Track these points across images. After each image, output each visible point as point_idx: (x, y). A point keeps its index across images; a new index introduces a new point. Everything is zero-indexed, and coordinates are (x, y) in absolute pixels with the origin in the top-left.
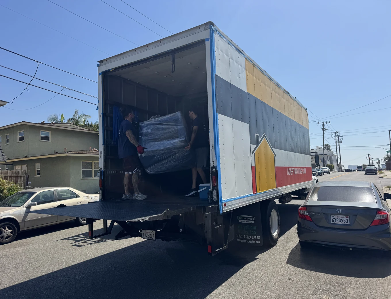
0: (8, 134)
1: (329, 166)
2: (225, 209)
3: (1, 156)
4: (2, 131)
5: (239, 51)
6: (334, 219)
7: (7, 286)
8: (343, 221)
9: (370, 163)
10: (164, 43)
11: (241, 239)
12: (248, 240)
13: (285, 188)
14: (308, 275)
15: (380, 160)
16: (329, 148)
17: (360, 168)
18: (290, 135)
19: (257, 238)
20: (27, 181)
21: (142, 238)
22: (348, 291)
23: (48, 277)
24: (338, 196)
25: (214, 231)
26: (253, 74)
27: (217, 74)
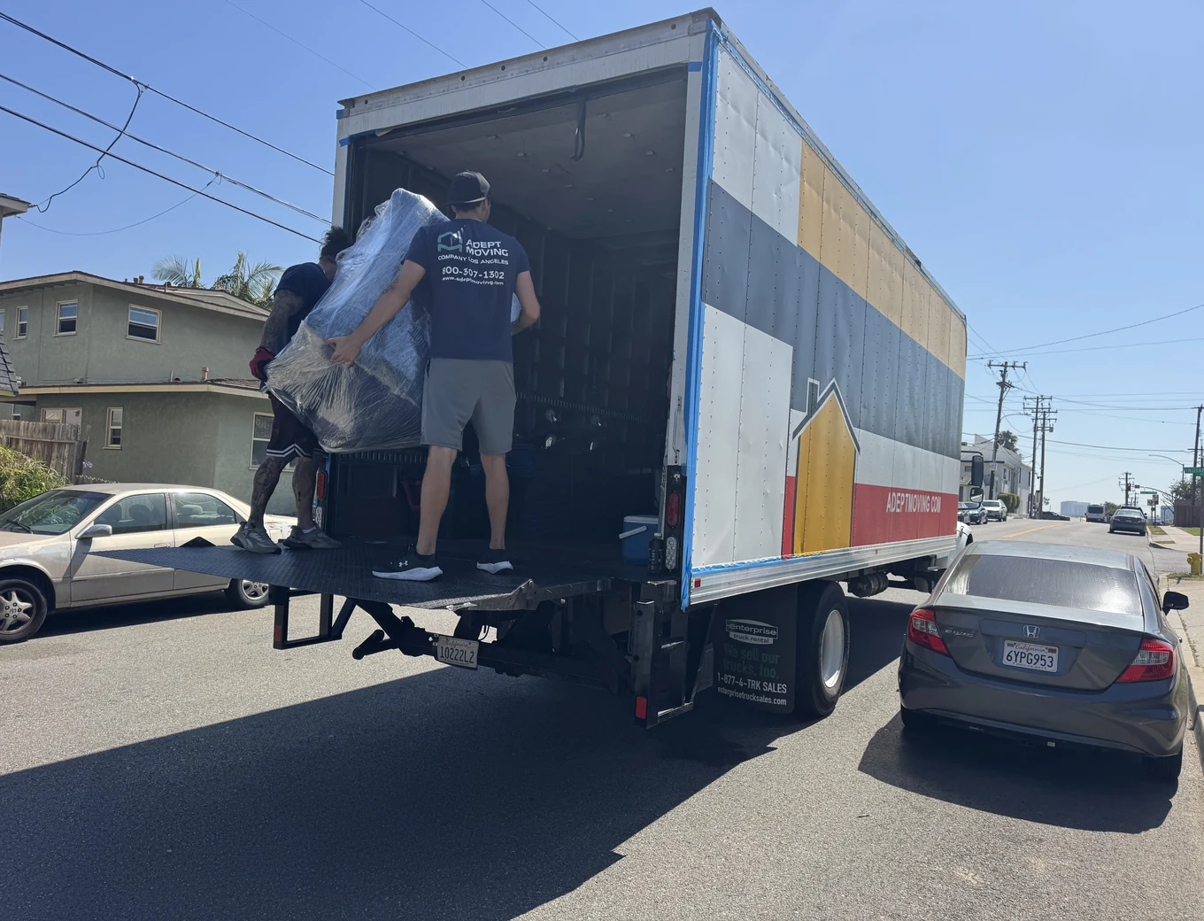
0: (25, 308)
1: (1005, 499)
2: (697, 597)
3: (2, 373)
4: (6, 295)
5: (788, 113)
6: (1013, 655)
7: (15, 770)
8: (1038, 660)
9: (1129, 500)
10: (558, 63)
11: (729, 687)
12: (750, 691)
13: (876, 550)
14: (920, 807)
15: (1159, 493)
16: (1012, 444)
17: (1095, 513)
18: (907, 392)
19: (779, 688)
20: (82, 458)
21: (436, 659)
22: (1033, 861)
23: (141, 752)
24: (1032, 585)
25: (660, 657)
26: (821, 192)
27: (714, 178)
